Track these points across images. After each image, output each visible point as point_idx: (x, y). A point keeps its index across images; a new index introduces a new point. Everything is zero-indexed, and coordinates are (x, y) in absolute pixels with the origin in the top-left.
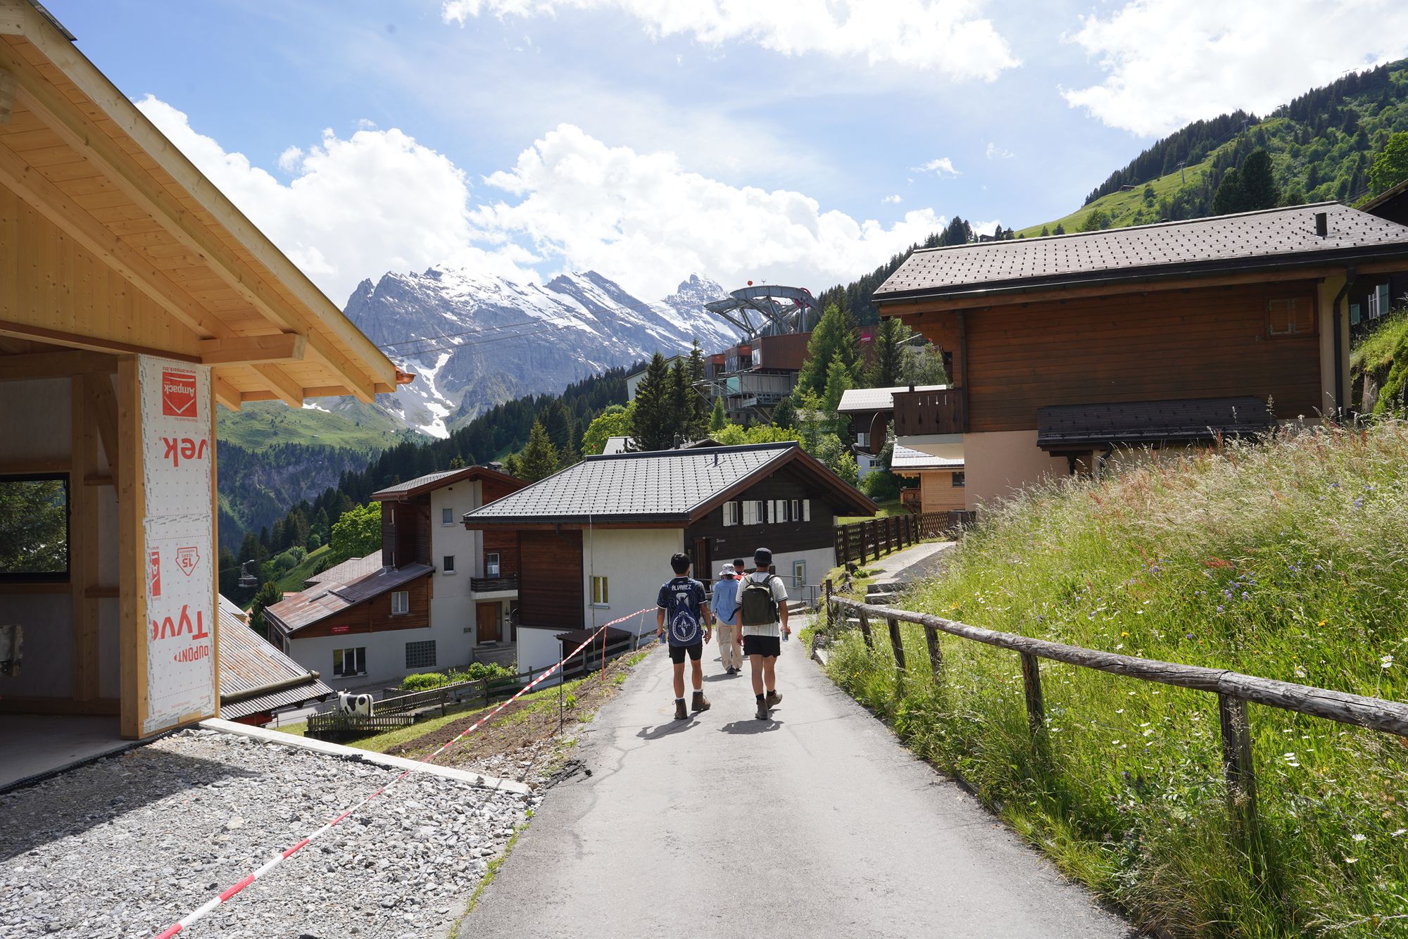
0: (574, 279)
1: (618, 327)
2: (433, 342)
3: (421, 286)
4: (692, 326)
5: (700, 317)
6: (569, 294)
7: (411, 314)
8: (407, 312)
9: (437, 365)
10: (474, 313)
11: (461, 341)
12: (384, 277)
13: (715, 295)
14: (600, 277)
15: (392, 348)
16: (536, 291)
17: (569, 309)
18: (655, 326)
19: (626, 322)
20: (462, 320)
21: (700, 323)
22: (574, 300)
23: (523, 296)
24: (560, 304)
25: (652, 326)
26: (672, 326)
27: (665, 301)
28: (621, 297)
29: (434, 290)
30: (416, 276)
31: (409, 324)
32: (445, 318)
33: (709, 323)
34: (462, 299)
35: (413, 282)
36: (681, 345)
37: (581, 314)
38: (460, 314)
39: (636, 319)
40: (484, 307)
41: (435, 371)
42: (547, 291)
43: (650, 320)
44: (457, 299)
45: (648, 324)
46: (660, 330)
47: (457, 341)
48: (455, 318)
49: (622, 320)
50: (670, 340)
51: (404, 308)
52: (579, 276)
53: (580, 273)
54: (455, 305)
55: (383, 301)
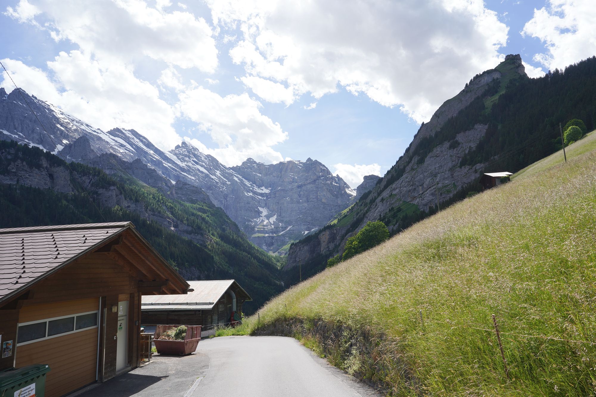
0: (124, 131)
1: (149, 159)
2: (52, 136)
3: (40, 105)
4: (186, 165)
5: (190, 162)
6: (121, 138)
7: (36, 116)
8: (33, 114)
10: (74, 130)
11: (68, 142)
12: (16, 89)
13: (196, 153)
14: (137, 133)
16: (102, 133)
17: (122, 145)
18: (167, 163)
19: (153, 157)
20: (67, 131)
21: (190, 164)
22: (124, 142)
23: (96, 133)
24: (116, 142)
25: (165, 162)
26: (176, 164)
27: (169, 152)
28: (149, 145)
29: (48, 110)
30: (36, 98)
31: (34, 122)
32: (57, 127)
33: (195, 165)
34: (66, 121)
35: (36, 101)
36: (182, 174)
37: (129, 149)
38: (66, 128)
39: (157, 157)
40: (79, 129)
41: (55, 153)
42: (108, 134)
43: (164, 160)
44: (63, 120)
45: (163, 162)
46: (170, 165)
47: (65, 141)
48: (62, 129)
49: (151, 156)
50: (176, 171)
52: (126, 131)
53: (126, 129)
54: (62, 122)
55: (14, 103)
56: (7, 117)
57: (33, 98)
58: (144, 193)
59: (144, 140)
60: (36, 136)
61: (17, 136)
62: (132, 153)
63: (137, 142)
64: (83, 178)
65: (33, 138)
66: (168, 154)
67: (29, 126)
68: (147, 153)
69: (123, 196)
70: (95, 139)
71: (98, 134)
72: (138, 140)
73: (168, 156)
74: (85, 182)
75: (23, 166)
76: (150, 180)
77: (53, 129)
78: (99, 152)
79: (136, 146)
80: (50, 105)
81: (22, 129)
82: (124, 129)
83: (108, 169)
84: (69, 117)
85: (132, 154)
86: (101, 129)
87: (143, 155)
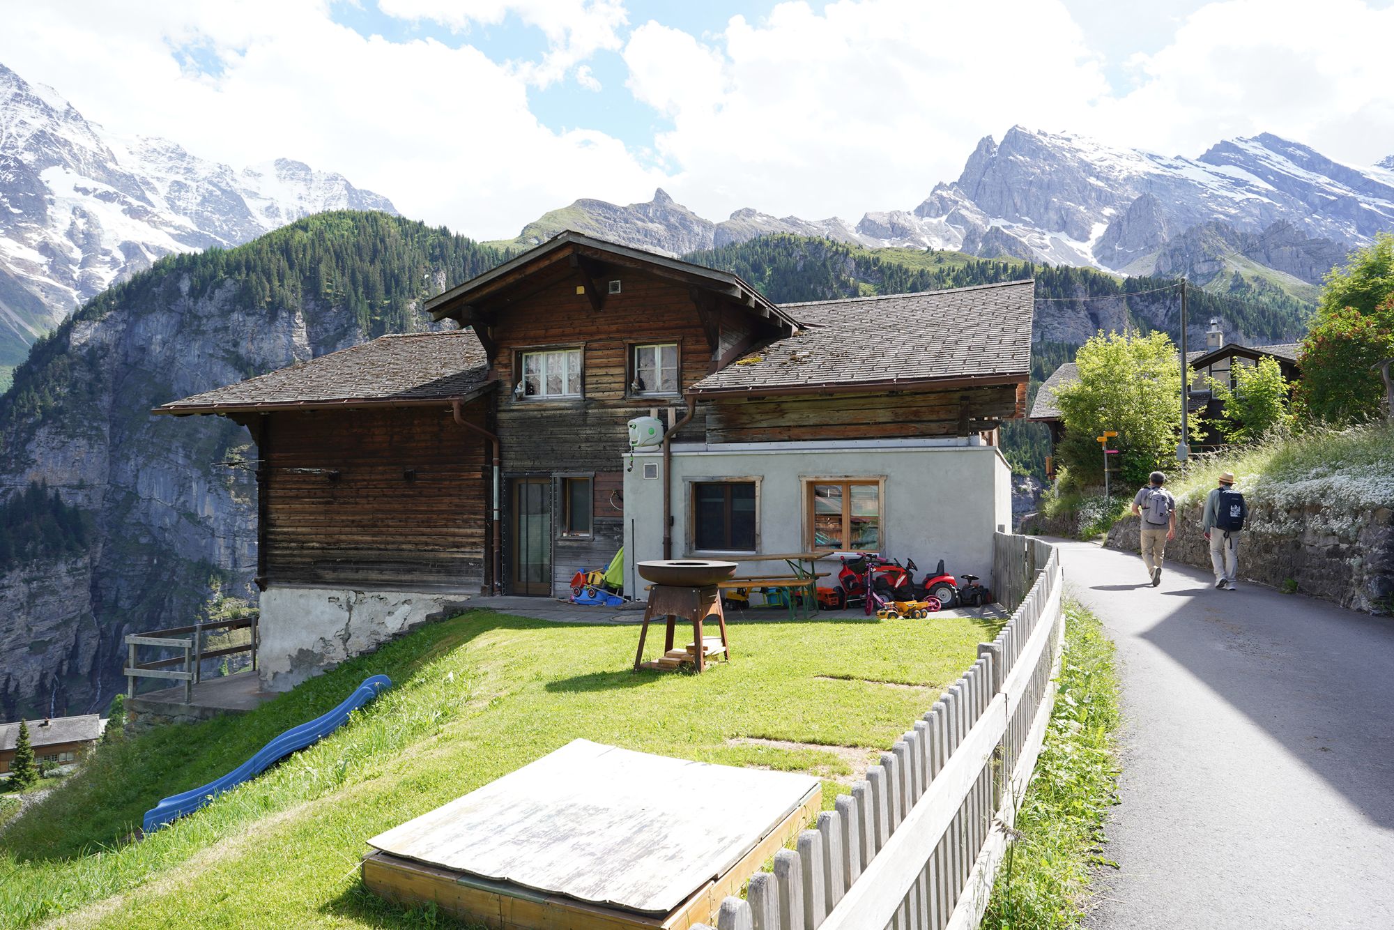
0: (1241, 145)
1: (1317, 201)
2: (1082, 208)
3: (1054, 146)
6: (1235, 165)
7: (1050, 174)
8: (1043, 172)
9: (1091, 236)
10: (1125, 180)
11: (1113, 212)
12: (1010, 131)
14: (1277, 140)
15: (1027, 219)
16: (1186, 164)
17: (1238, 183)
18: (1371, 199)
19: (1328, 194)
20: (1110, 186)
22: (1244, 171)
23: (1172, 170)
24: (1223, 177)
25: (1367, 199)
27: (1380, 165)
28: (1315, 162)
29: (1070, 151)
30: (1045, 135)
31: (1048, 187)
32: (1090, 183)
34: (1106, 164)
35: (1046, 141)
37: (1258, 187)
38: (1108, 179)
39: (1341, 190)
40: (1134, 173)
41: (1092, 242)
42: (1201, 164)
43: (1361, 191)
44: (1100, 163)
45: (1360, 198)
46: (1383, 203)
47: (1108, 211)
48: (1100, 184)
49: (1323, 191)
51: (1039, 167)
52: (1246, 142)
53: (1246, 137)
54: (1099, 170)
55: (1011, 161)
56: (1002, 192)
57: (1041, 137)
58: (1296, 310)
59: (1299, 153)
60: (1053, 216)
61: (1020, 225)
62: (1267, 196)
63: (1280, 163)
64: (1153, 308)
65: (1048, 222)
66: (1376, 174)
67: (1039, 199)
68: (1309, 185)
69: (1241, 332)
70: (1172, 187)
71: (1178, 172)
72: (1281, 158)
73: (1373, 177)
74: (1157, 315)
75: (1048, 307)
76: (1314, 269)
77: (1083, 192)
78: (1183, 216)
79: (1277, 174)
80: (1070, 137)
81: (1028, 208)
82: (1240, 139)
83: (1206, 261)
84: (1111, 151)
85: (1266, 200)
86: (1184, 156)
87: (1296, 194)
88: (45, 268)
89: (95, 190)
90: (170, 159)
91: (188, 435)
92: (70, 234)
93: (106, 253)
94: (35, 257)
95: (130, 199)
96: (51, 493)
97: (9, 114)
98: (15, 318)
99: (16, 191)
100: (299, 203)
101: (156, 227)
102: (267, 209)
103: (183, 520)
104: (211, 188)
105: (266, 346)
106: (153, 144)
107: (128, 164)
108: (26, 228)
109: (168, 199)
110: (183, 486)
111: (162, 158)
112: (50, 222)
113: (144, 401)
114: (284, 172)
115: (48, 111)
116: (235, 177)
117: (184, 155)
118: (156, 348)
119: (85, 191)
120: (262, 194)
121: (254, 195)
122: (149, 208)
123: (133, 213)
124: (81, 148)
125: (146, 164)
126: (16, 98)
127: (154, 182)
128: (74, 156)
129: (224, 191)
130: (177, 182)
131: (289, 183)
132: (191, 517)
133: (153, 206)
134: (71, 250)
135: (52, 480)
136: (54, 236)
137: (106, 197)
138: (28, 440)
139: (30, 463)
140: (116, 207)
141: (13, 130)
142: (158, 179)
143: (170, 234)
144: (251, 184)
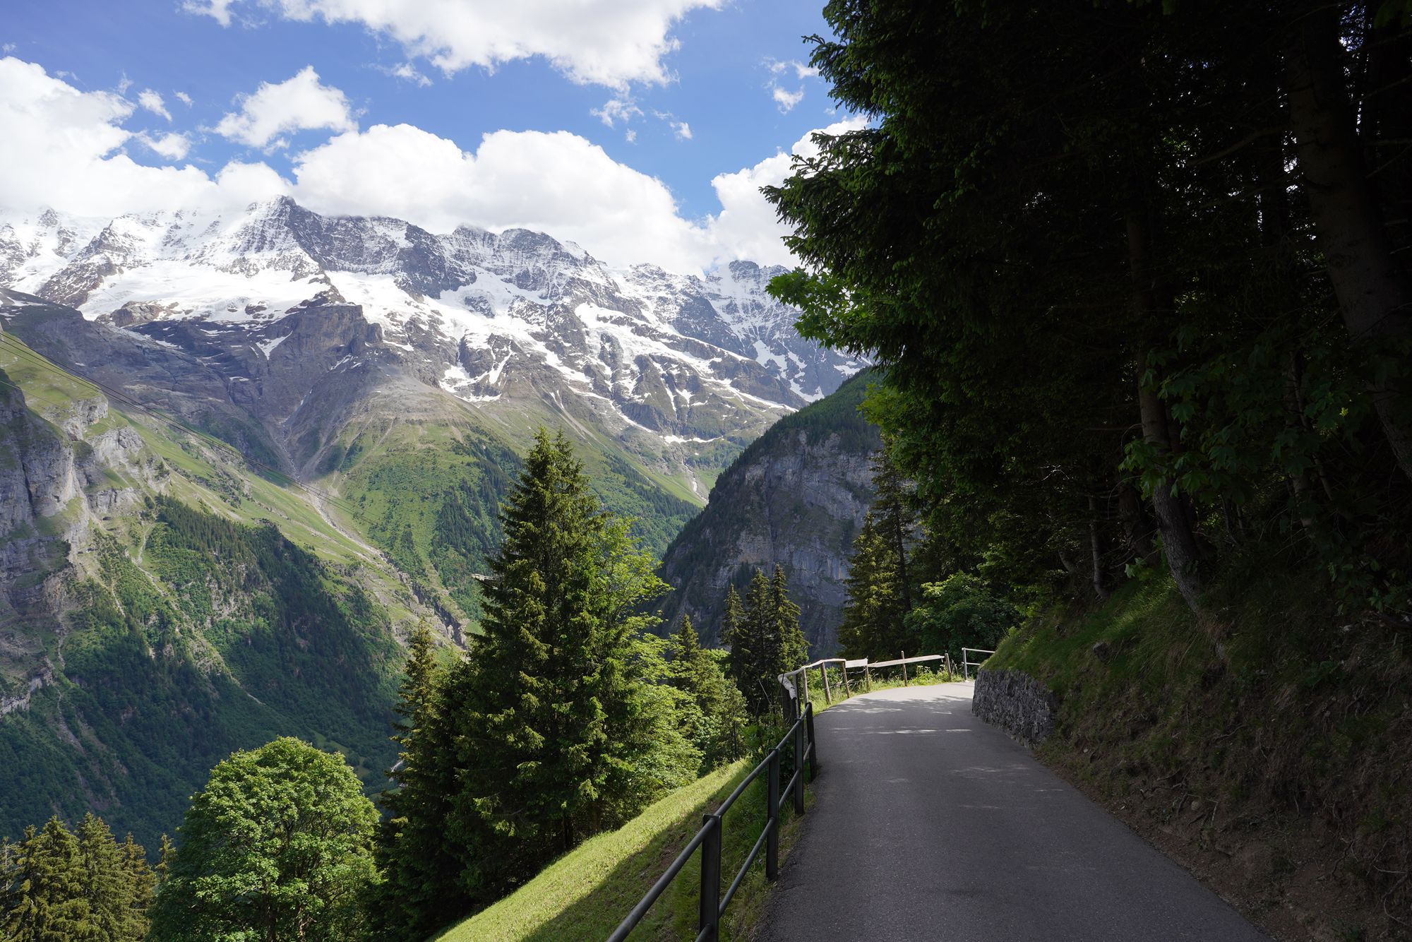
88: (591, 385)
89: (611, 317)
90: (654, 279)
91: (821, 531)
92: (602, 357)
93: (627, 367)
94: (581, 377)
95: (635, 321)
96: (751, 568)
97: (551, 269)
98: (582, 428)
99: (565, 329)
100: (751, 297)
101: (656, 340)
102: (728, 306)
103: (824, 582)
104: (685, 298)
105: (862, 474)
106: (642, 270)
107: (628, 291)
108: (575, 357)
109: (656, 313)
110: (822, 562)
111: (649, 280)
112: (589, 349)
113: (787, 510)
114: (738, 273)
115: (574, 261)
116: (702, 284)
117: (663, 276)
118: (789, 477)
119: (605, 320)
120: (723, 294)
121: (716, 297)
122: (649, 326)
123: (639, 331)
124: (597, 285)
125: (639, 287)
126: (555, 257)
127: (645, 300)
128: (594, 293)
129: (695, 298)
130: (660, 298)
131: (742, 282)
132: (829, 580)
133: (648, 321)
134: (604, 369)
135: (750, 562)
136: (592, 360)
137: (619, 322)
138: (738, 538)
139: (740, 552)
140: (626, 330)
141: (555, 281)
142: (648, 298)
143: (665, 344)
144: (712, 287)
